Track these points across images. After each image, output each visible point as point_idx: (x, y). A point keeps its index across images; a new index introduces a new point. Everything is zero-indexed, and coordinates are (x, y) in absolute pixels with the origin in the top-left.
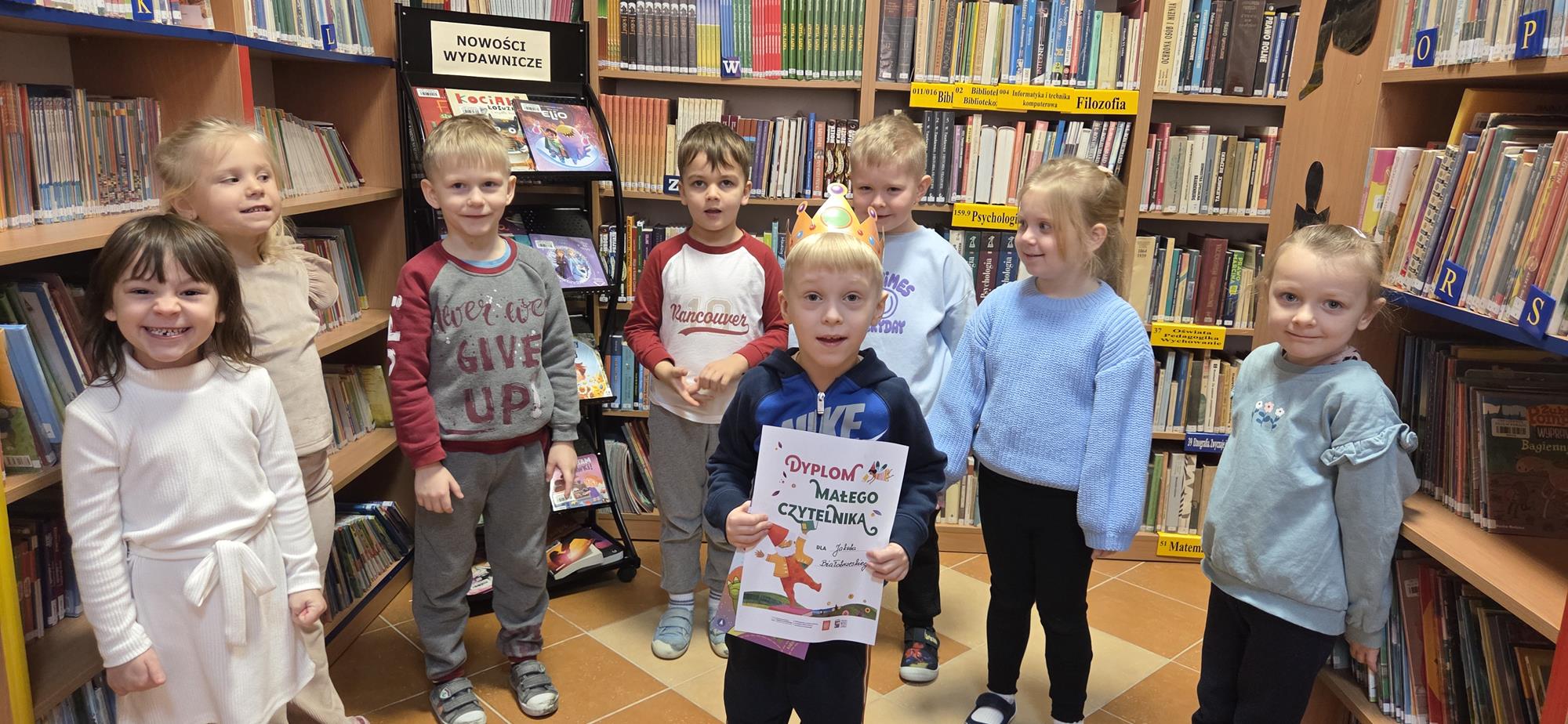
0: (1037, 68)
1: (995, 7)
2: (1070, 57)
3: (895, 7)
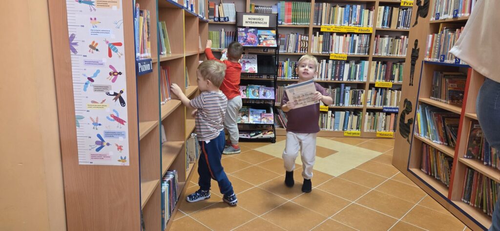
0: (350, 22)
1: (340, 8)
2: (357, 20)
3: (317, 8)
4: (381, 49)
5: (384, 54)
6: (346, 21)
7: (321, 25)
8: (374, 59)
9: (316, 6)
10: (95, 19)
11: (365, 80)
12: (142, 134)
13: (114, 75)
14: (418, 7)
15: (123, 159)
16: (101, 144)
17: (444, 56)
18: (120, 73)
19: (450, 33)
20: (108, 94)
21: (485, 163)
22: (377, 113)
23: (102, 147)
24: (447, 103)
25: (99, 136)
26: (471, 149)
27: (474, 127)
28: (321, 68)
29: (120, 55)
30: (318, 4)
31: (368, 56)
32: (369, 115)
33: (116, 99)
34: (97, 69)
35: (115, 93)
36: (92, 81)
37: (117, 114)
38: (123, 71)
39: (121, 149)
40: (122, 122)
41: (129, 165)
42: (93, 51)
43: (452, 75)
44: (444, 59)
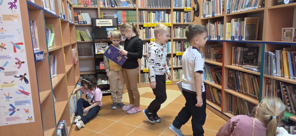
0: (159, 21)
1: (153, 13)
2: (163, 19)
3: (140, 14)
4: (177, 35)
5: (178, 37)
6: (157, 20)
7: (143, 23)
8: (174, 40)
9: (139, 13)
10: (2, 28)
11: (170, 52)
12: (42, 99)
13: (19, 64)
14: (194, 11)
15: (30, 118)
16: (13, 110)
17: (210, 36)
18: (23, 62)
19: (211, 24)
20: (16, 77)
21: (237, 90)
22: (179, 70)
23: (14, 112)
24: (214, 61)
25: (11, 105)
26: (229, 84)
27: (230, 72)
28: (146, 47)
29: (22, 51)
30: (140, 11)
31: (171, 39)
32: (175, 71)
33: (21, 79)
34: (7, 61)
35: (20, 75)
36: (3, 69)
37: (23, 89)
38: (25, 60)
39: (28, 112)
40: (27, 94)
41: (34, 121)
42: (2, 49)
43: (215, 46)
44: (210, 38)
